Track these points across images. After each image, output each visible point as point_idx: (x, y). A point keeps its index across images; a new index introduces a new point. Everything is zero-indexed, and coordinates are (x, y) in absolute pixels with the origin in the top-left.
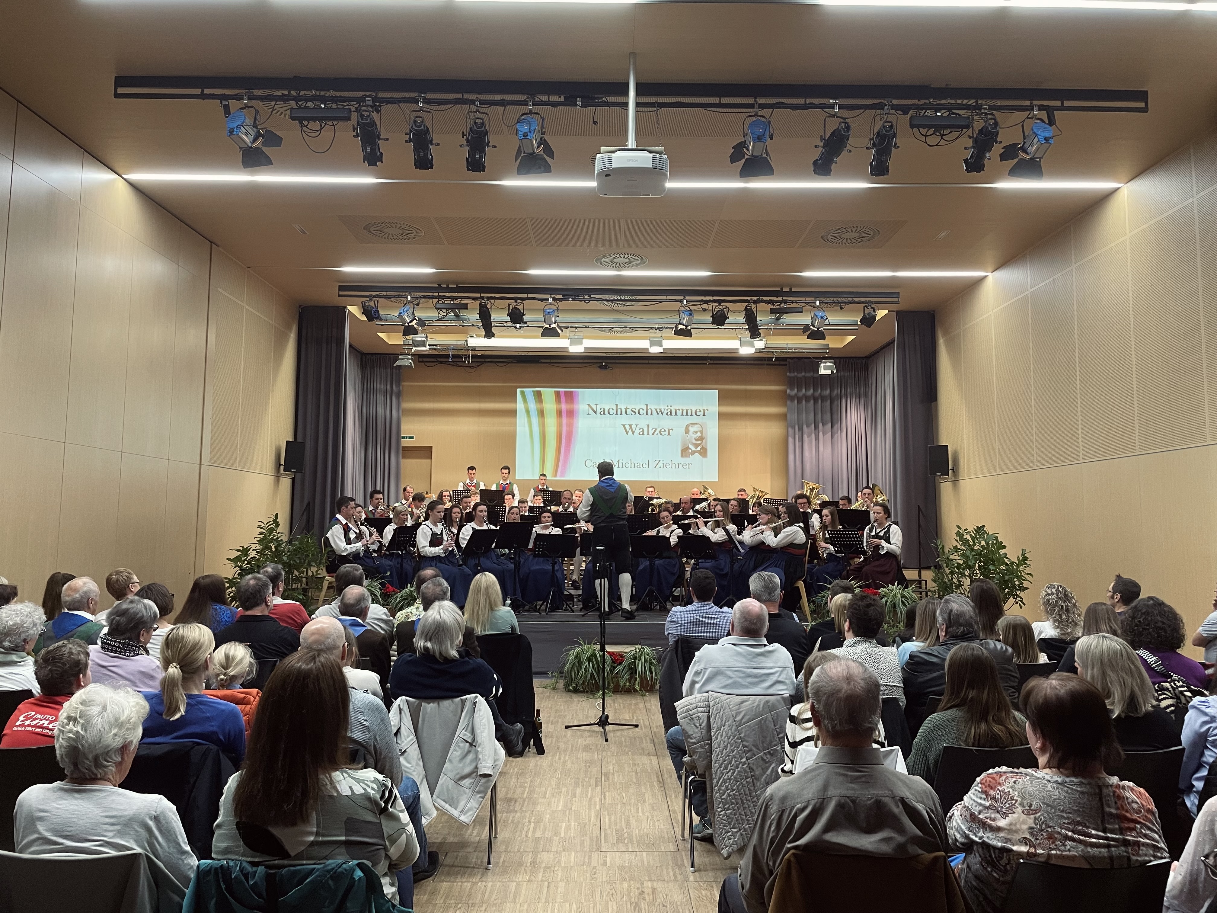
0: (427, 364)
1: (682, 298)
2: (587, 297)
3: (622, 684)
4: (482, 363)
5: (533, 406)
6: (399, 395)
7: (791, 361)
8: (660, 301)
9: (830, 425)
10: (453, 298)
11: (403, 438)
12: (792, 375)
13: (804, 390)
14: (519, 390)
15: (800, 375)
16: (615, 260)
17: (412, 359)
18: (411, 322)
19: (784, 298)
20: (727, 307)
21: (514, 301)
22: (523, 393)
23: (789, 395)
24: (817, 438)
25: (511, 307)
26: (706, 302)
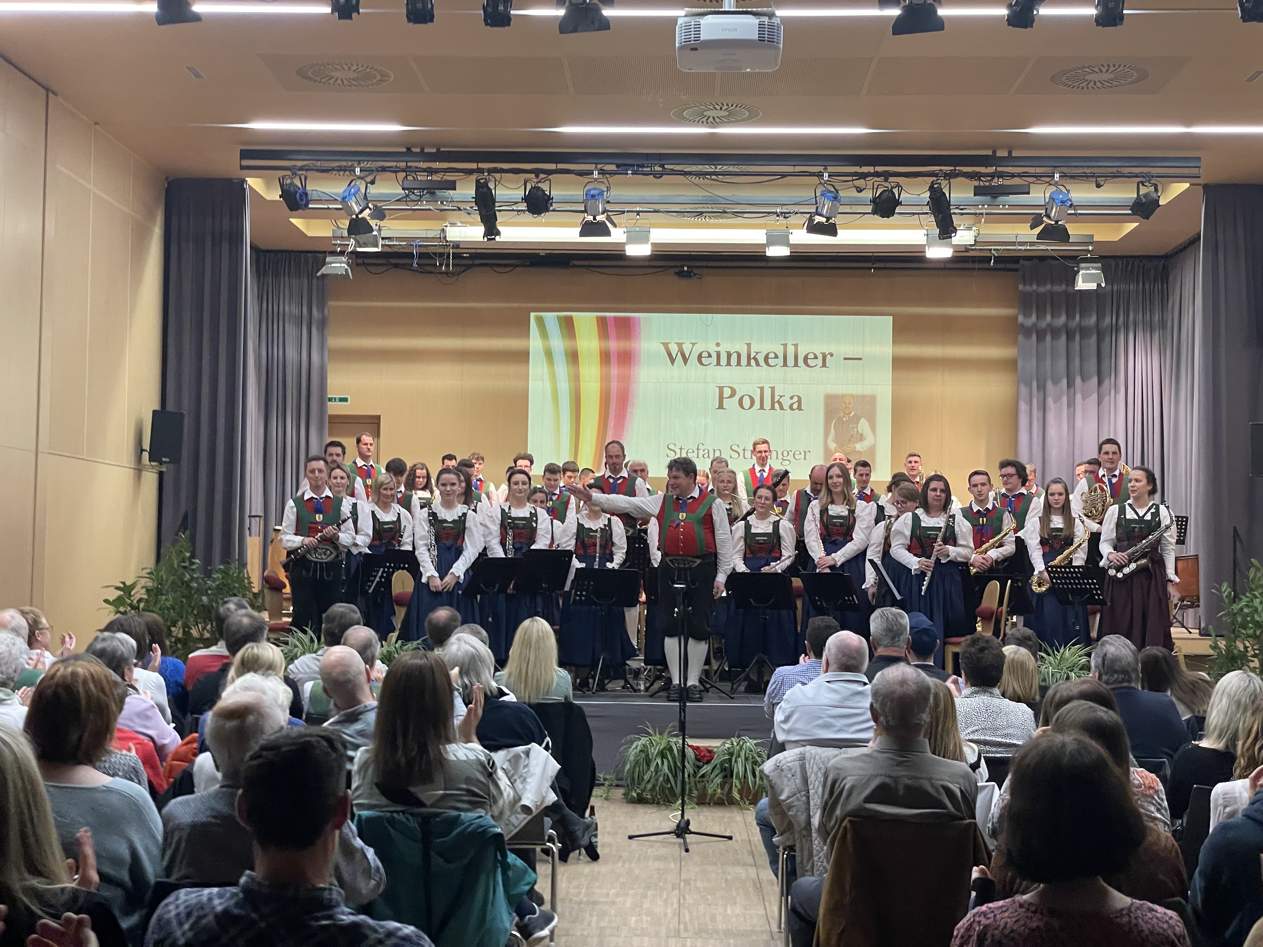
0: (369, 268)
1: (821, 169)
2: (658, 168)
3: (710, 791)
4: (468, 267)
5: (558, 344)
6: (323, 324)
7: (1027, 263)
8: (783, 175)
9: (1095, 380)
10: (431, 171)
11: (330, 400)
12: (1028, 288)
13: (1049, 317)
14: (532, 315)
15: (1042, 290)
16: (705, 113)
17: (348, 264)
18: (361, 212)
19: (999, 169)
20: (898, 185)
21: (533, 176)
22: (541, 322)
23: (1022, 325)
24: (1071, 404)
25: (529, 187)
26: (863, 176)
